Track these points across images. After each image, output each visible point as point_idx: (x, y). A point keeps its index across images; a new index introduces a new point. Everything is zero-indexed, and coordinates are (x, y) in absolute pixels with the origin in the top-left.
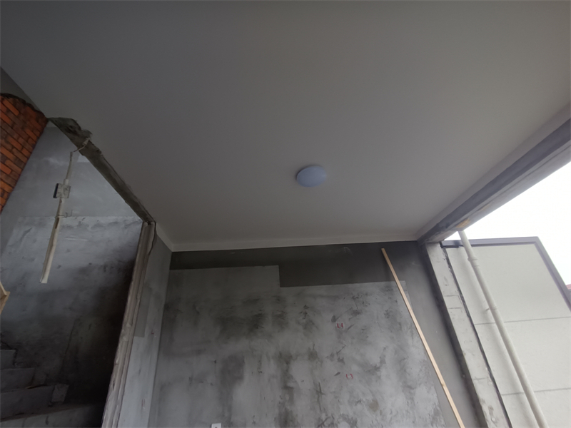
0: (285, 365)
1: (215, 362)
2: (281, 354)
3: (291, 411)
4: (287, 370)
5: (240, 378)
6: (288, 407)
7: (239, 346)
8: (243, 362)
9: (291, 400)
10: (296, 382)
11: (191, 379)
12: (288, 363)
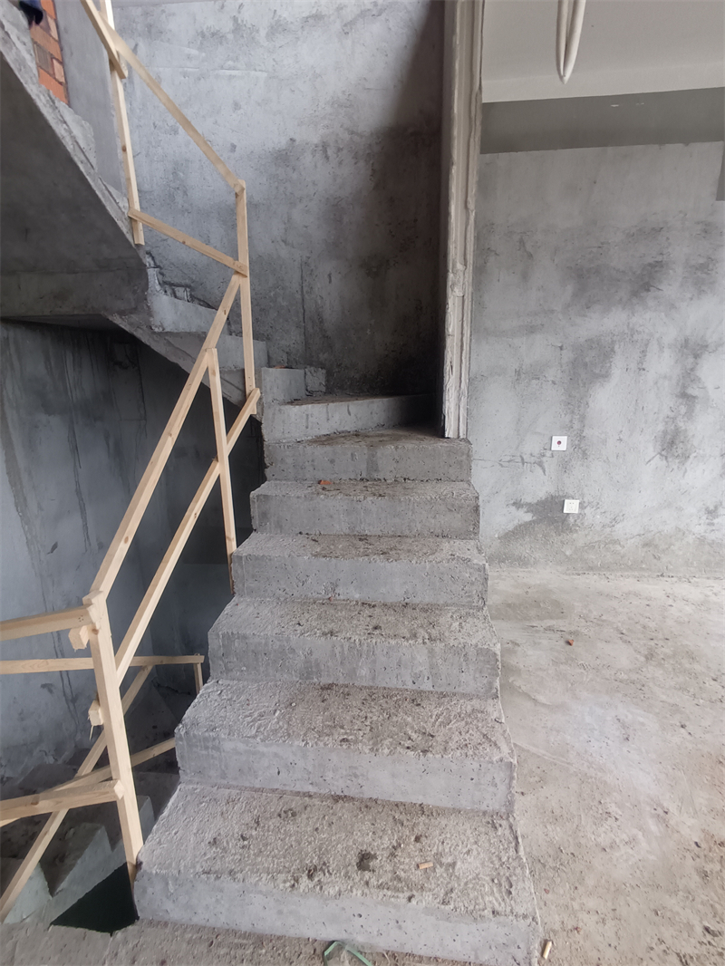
0: (691, 360)
1: (561, 348)
2: (686, 341)
3: (686, 430)
4: (692, 370)
5: (606, 376)
6: (681, 424)
7: (606, 322)
8: (613, 350)
9: (690, 415)
10: (704, 388)
11: (518, 373)
12: (696, 356)
